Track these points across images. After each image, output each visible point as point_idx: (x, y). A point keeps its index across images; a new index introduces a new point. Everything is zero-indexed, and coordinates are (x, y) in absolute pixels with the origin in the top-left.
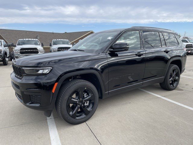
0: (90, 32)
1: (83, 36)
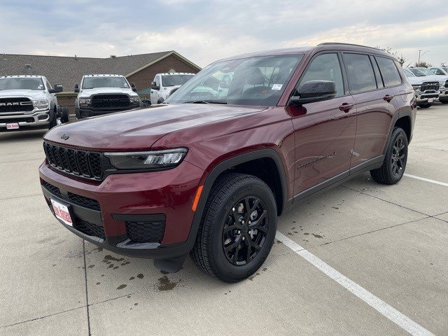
0: (169, 54)
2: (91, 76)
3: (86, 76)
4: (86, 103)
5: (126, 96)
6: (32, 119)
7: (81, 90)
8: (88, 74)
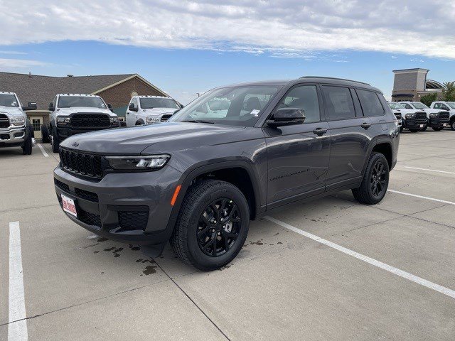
1: (114, 85)
2: (66, 95)
3: (61, 95)
4: (64, 122)
5: (106, 116)
6: (7, 136)
7: (57, 108)
8: (63, 93)
